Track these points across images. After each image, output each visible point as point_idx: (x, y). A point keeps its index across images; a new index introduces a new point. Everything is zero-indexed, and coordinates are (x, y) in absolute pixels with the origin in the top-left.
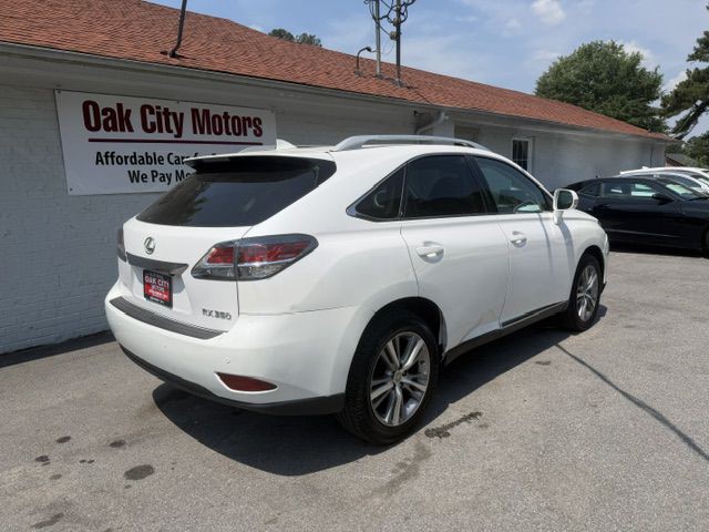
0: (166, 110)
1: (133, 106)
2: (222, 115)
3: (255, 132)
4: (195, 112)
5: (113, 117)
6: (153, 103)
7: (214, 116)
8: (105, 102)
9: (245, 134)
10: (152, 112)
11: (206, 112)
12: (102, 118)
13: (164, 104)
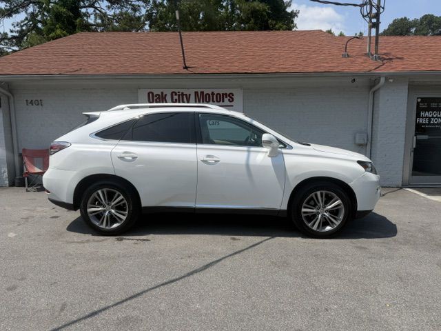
0: (183, 93)
1: (168, 92)
2: (210, 93)
3: (229, 100)
4: (196, 93)
5: (159, 98)
6: (176, 91)
7: (206, 95)
8: (156, 92)
9: (223, 101)
10: (176, 95)
11: (202, 93)
12: (155, 98)
13: (181, 91)
